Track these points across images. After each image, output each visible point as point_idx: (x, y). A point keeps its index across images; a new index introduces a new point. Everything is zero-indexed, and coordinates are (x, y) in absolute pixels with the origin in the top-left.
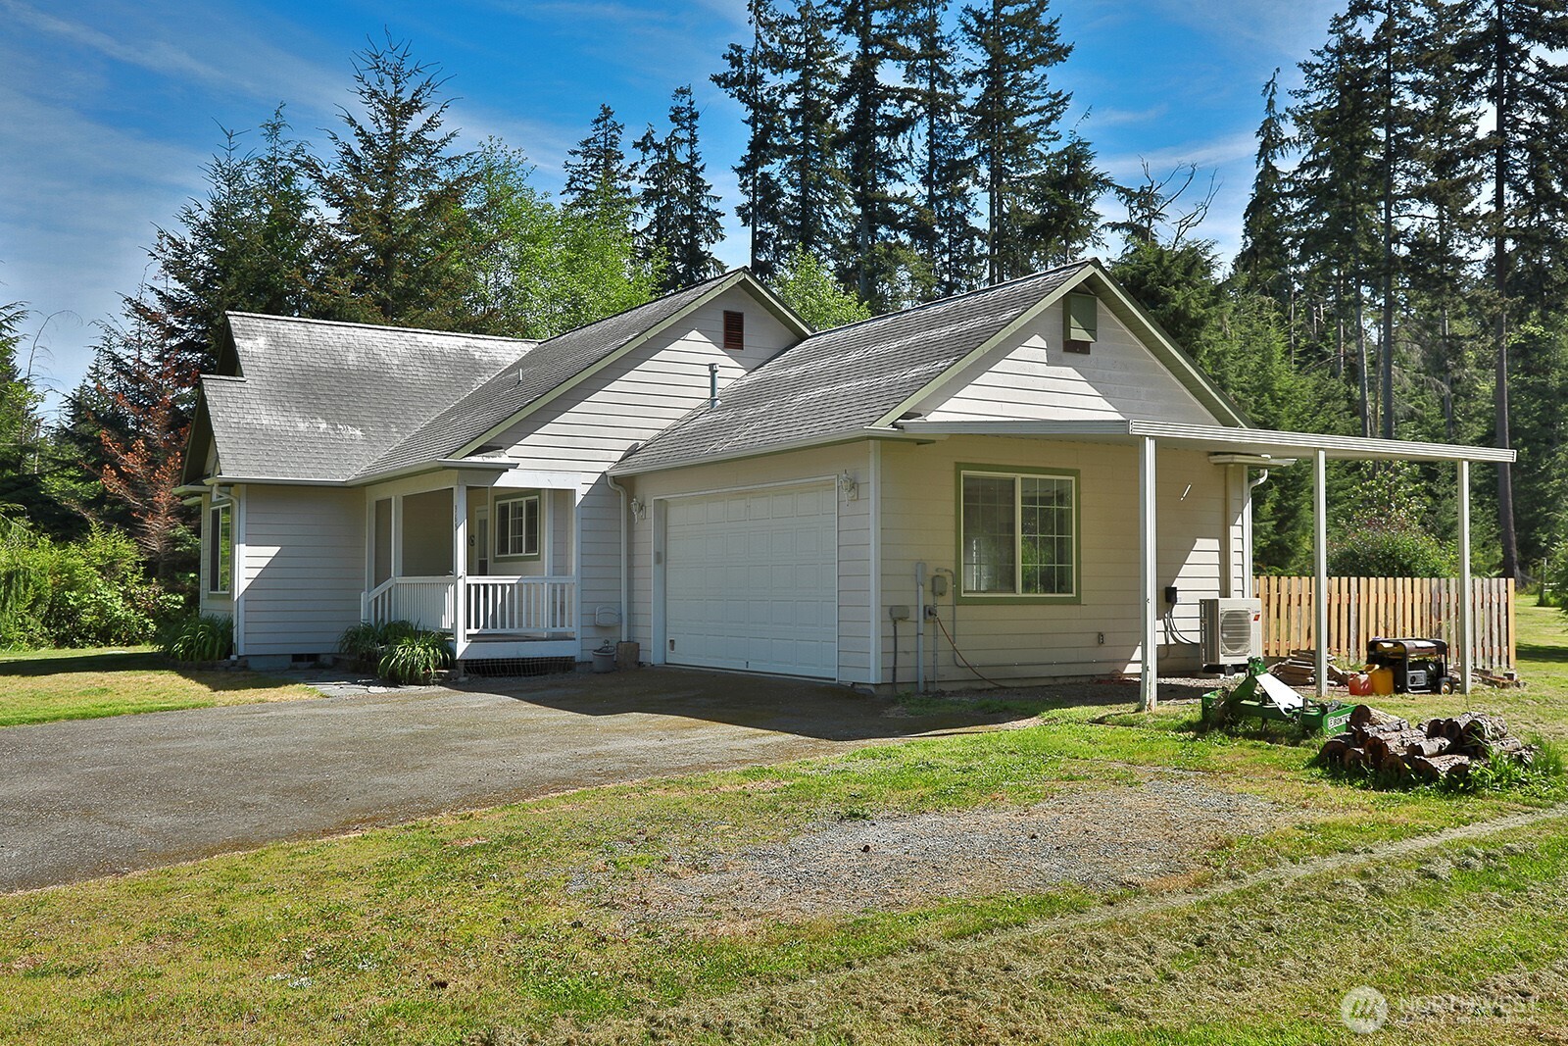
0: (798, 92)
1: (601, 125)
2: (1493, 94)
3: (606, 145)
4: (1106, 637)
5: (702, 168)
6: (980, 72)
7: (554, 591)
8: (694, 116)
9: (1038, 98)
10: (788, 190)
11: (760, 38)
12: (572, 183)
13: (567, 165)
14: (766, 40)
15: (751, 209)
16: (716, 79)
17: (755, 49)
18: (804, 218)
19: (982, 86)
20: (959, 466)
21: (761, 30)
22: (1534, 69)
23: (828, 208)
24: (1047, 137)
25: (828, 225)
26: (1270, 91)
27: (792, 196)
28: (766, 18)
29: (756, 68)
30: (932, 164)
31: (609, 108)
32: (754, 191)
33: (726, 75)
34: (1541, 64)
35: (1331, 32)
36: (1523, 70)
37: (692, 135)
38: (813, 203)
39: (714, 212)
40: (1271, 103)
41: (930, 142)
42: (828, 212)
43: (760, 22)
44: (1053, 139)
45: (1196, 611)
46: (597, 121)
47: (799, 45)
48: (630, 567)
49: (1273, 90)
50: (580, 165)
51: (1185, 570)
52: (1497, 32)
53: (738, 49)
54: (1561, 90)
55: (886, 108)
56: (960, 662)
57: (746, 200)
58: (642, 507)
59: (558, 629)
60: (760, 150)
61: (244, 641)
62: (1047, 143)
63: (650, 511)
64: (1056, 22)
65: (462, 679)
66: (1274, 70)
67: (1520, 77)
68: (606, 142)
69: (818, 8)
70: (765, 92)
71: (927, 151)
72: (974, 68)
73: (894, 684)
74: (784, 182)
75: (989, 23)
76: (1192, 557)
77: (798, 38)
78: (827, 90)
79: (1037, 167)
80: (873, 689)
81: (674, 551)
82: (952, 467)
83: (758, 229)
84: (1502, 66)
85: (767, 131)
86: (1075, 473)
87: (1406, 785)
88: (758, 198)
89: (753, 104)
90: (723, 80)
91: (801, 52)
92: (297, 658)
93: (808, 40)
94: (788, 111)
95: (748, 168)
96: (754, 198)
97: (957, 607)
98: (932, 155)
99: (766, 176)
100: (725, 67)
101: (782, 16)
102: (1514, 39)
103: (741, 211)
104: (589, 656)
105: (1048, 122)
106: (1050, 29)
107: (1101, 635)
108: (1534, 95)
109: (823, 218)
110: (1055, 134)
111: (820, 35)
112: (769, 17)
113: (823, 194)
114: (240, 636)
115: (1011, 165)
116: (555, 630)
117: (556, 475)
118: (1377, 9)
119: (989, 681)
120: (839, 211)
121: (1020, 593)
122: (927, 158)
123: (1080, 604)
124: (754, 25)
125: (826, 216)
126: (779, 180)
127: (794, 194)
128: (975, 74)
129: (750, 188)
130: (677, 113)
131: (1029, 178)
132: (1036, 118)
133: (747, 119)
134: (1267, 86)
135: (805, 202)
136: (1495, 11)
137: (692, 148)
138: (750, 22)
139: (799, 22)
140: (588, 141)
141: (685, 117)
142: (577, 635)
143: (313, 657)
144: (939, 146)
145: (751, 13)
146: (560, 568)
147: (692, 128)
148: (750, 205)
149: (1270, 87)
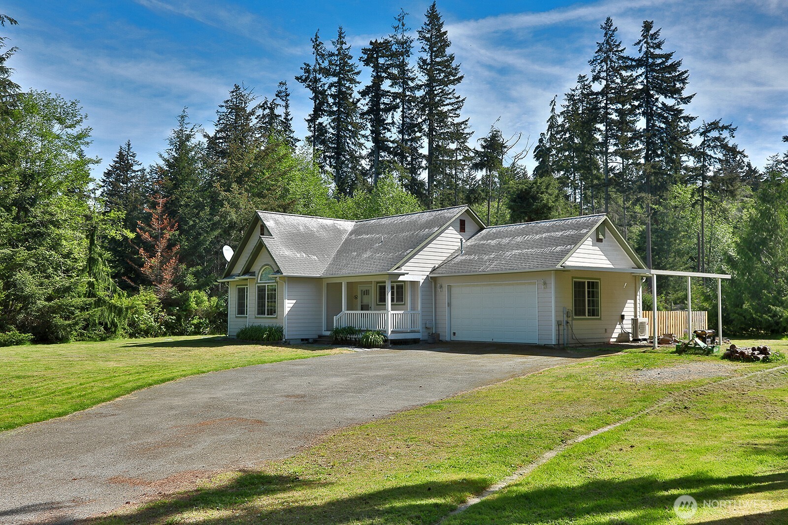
0: (335, 87)
1: (234, 94)
2: (644, 114)
3: (236, 103)
4: (607, 330)
5: (291, 119)
6: (423, 85)
7: (412, 316)
8: (287, 95)
9: (450, 98)
10: (331, 130)
11: (317, 61)
12: (220, 120)
13: (218, 112)
14: (320, 62)
15: (313, 138)
16: (297, 78)
17: (315, 66)
18: (338, 143)
19: (424, 91)
20: (573, 278)
21: (318, 57)
22: (660, 106)
23: (349, 140)
24: (454, 116)
25: (349, 147)
26: (553, 104)
27: (332, 134)
28: (321, 52)
29: (316, 74)
30: (403, 124)
31: (239, 86)
32: (314, 130)
33: (302, 77)
34: (663, 104)
35: (578, 82)
36: (656, 106)
37: (286, 104)
38: (342, 137)
39: (296, 139)
40: (553, 109)
41: (403, 115)
42: (348, 141)
43: (318, 54)
44: (456, 117)
45: (630, 322)
46: (233, 92)
47: (337, 65)
48: (435, 307)
49: (554, 104)
50: (224, 112)
51: (625, 309)
52: (646, 90)
53: (308, 65)
54: (671, 114)
55: (384, 99)
56: (574, 338)
57: (311, 134)
58: (441, 287)
59: (413, 329)
60: (318, 112)
61: (287, 334)
62: (453, 118)
63: (445, 289)
64: (458, 66)
65: (390, 346)
66: (555, 96)
67: (654, 108)
68: (236, 102)
69: (345, 49)
70: (319, 85)
71: (401, 119)
72: (421, 83)
73: (559, 344)
74: (328, 126)
75: (428, 64)
76: (627, 305)
77: (336, 62)
78: (351, 87)
79: (450, 128)
80: (553, 346)
81: (454, 302)
82: (571, 278)
83: (316, 148)
84: (648, 103)
85: (321, 104)
86: (600, 279)
87: (753, 361)
88: (316, 134)
89: (314, 90)
90: (300, 79)
91: (337, 68)
92: (302, 340)
93: (340, 63)
94: (332, 95)
95: (312, 120)
96: (315, 134)
97: (573, 321)
98: (403, 121)
99: (321, 124)
100: (302, 73)
101: (329, 52)
102: (652, 92)
103: (308, 139)
104: (426, 338)
105: (456, 110)
106: (456, 69)
107: (606, 329)
108: (660, 116)
109: (346, 144)
110: (457, 114)
111: (347, 62)
112: (322, 52)
113: (346, 133)
114: (285, 332)
115: (437, 127)
116: (412, 329)
117: (415, 276)
118: (603, 79)
119: (581, 344)
120: (353, 141)
121: (587, 317)
122: (401, 122)
123: (601, 320)
124: (315, 55)
125: (348, 143)
126: (326, 126)
127: (334, 133)
128: (421, 86)
129: (312, 129)
130: (279, 93)
131: (445, 133)
132: (450, 107)
133: (311, 97)
134: (552, 102)
135: (338, 136)
136: (645, 81)
137: (286, 110)
138: (313, 53)
139: (337, 55)
140: (228, 101)
141: (283, 95)
142: (421, 331)
143: (307, 340)
144: (406, 117)
145: (314, 49)
146: (413, 308)
147: (287, 101)
148: (313, 136)
149: (553, 103)
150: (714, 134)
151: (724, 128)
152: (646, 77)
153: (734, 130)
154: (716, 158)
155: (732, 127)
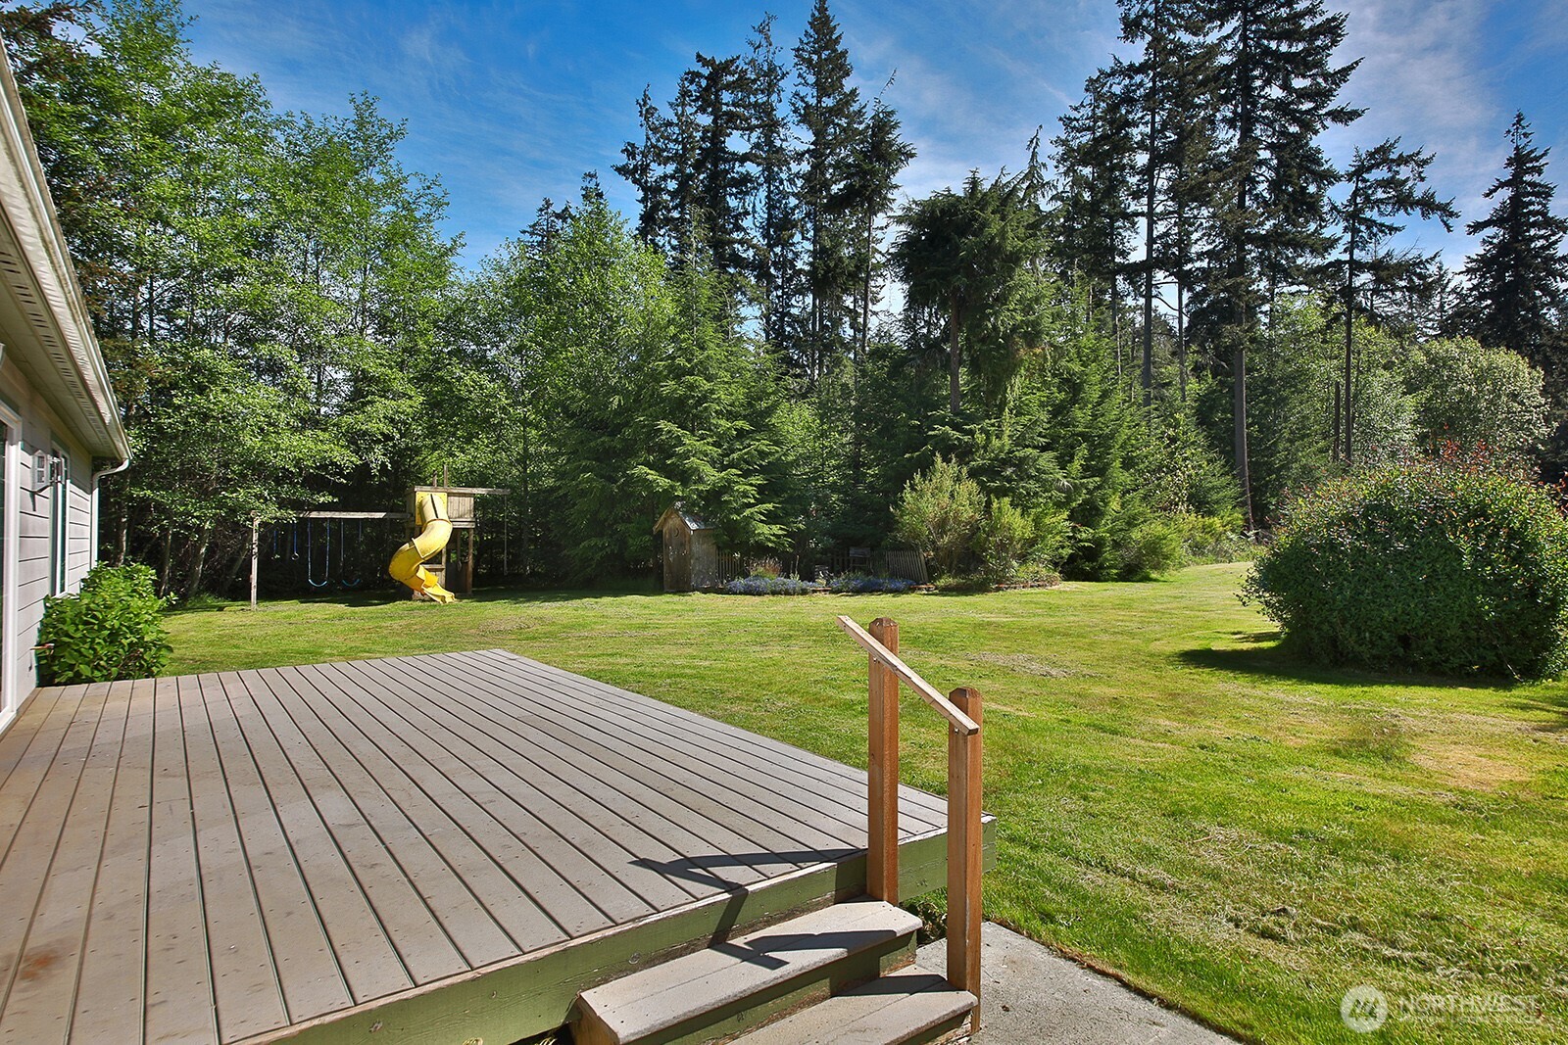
6: (807, 152)
8: (600, 195)
11: (649, 138)
14: (653, 139)
16: (617, 168)
17: (645, 147)
19: (809, 163)
21: (649, 132)
26: (1034, 145)
28: (653, 123)
29: (646, 160)
30: (770, 221)
33: (624, 166)
35: (1086, 91)
40: (1034, 155)
41: (768, 204)
43: (649, 127)
49: (1037, 143)
53: (633, 146)
60: (649, 222)
66: (1038, 128)
70: (653, 178)
85: (654, 207)
89: (644, 188)
98: (769, 214)
99: (654, 242)
100: (622, 160)
101: (665, 121)
112: (655, 122)
122: (766, 216)
124: (645, 127)
128: (803, 153)
130: (587, 192)
133: (640, 198)
134: (1031, 142)
138: (641, 127)
140: (534, 224)
141: (593, 195)
144: (775, 207)
145: (642, 119)
149: (1034, 142)
150: (1380, 174)
151: (1403, 160)
152: (1244, 38)
153: (1425, 162)
154: (1382, 225)
155: (1422, 157)
